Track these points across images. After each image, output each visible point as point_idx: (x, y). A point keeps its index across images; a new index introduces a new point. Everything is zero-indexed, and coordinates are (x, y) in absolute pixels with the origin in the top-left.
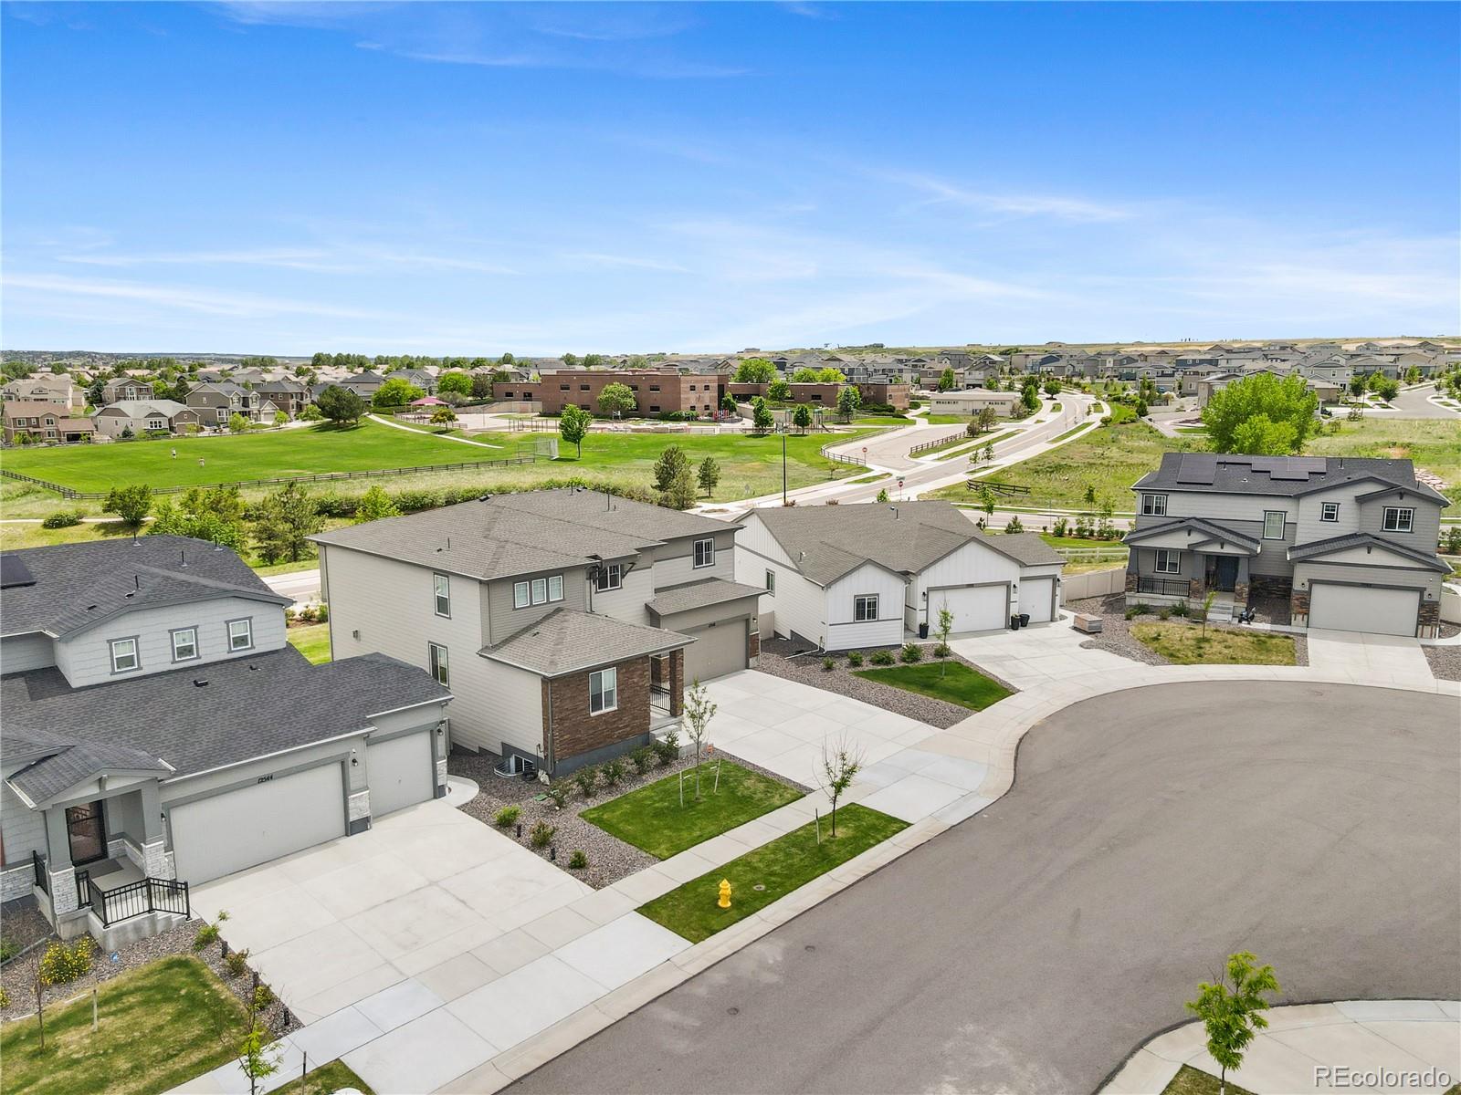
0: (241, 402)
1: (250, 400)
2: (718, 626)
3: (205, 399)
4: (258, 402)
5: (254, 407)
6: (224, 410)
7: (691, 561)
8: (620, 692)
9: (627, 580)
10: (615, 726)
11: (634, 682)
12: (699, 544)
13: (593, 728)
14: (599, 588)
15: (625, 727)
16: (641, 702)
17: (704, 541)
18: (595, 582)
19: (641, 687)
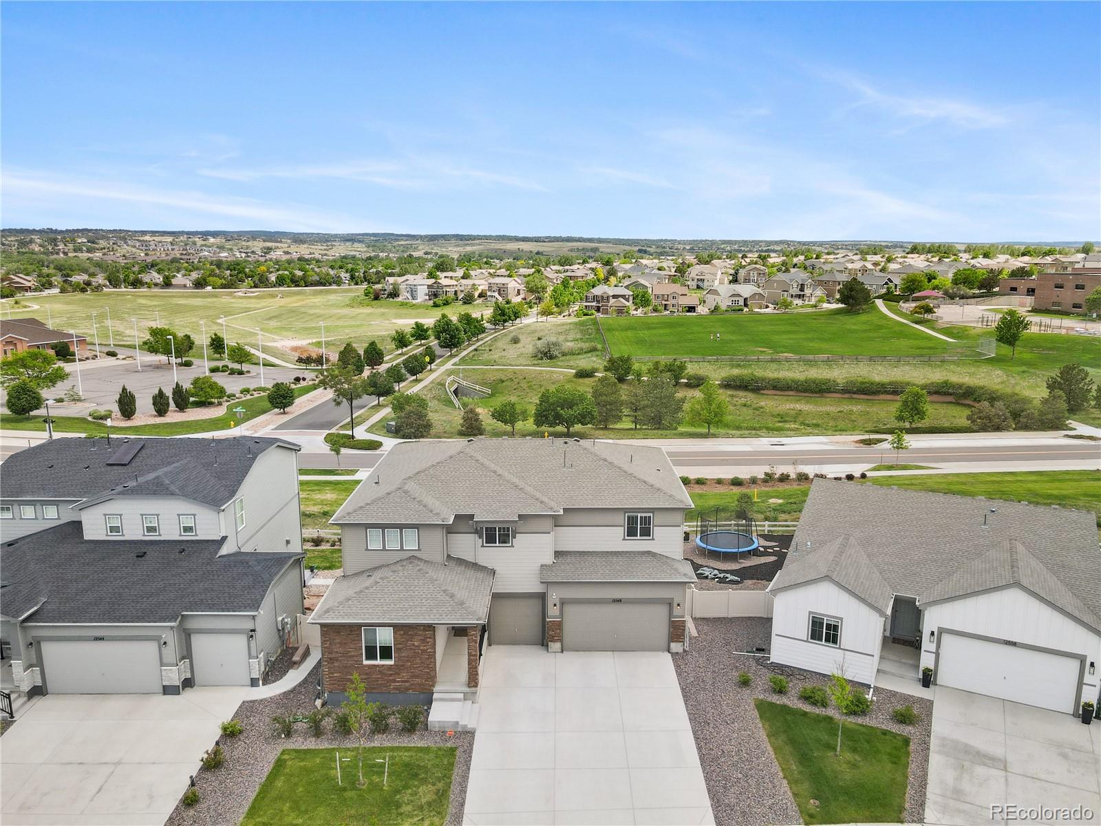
0: (799, 287)
1: (806, 286)
2: (624, 603)
3: (775, 284)
4: (812, 288)
5: (807, 292)
6: (786, 293)
7: (620, 531)
8: (398, 650)
9: (520, 540)
10: (391, 678)
11: (414, 645)
12: (633, 517)
13: (366, 674)
14: (486, 543)
15: (403, 682)
16: (422, 665)
17: (639, 515)
18: (481, 537)
19: (423, 651)
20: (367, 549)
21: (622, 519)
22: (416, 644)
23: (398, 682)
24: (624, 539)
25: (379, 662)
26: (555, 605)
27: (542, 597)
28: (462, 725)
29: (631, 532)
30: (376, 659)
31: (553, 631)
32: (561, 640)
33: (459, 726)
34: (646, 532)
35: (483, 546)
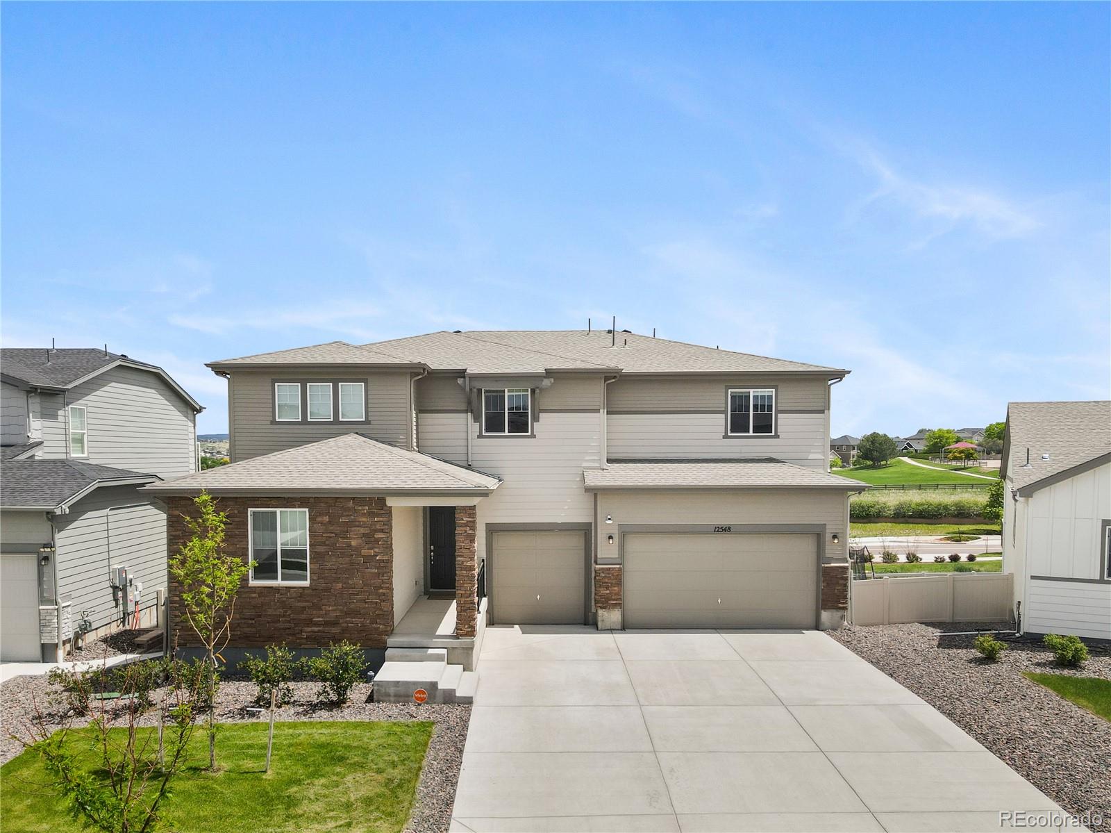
2: (738, 533)
7: (719, 422)
8: (316, 556)
9: (546, 425)
10: (303, 616)
11: (349, 545)
12: (740, 397)
13: (255, 607)
14: (487, 431)
15: (327, 623)
16: (366, 588)
17: (752, 392)
18: (477, 419)
19: (369, 559)
20: (274, 422)
21: (722, 397)
22: (354, 543)
23: (317, 624)
24: (726, 437)
25: (279, 582)
26: (610, 537)
27: (586, 532)
28: (444, 691)
29: (738, 424)
30: (276, 578)
31: (607, 589)
32: (620, 605)
33: (438, 693)
34: (764, 426)
35: (480, 436)
